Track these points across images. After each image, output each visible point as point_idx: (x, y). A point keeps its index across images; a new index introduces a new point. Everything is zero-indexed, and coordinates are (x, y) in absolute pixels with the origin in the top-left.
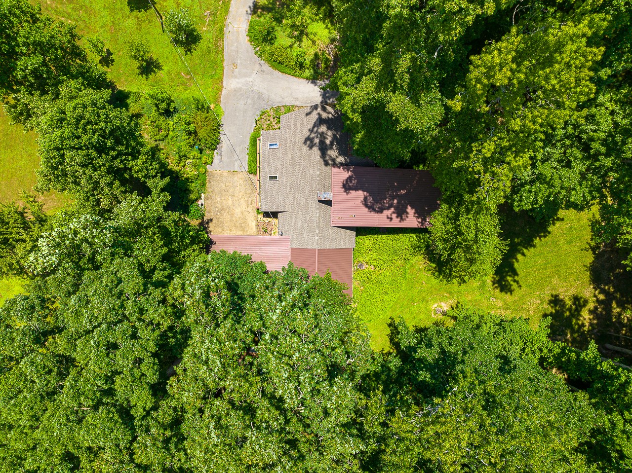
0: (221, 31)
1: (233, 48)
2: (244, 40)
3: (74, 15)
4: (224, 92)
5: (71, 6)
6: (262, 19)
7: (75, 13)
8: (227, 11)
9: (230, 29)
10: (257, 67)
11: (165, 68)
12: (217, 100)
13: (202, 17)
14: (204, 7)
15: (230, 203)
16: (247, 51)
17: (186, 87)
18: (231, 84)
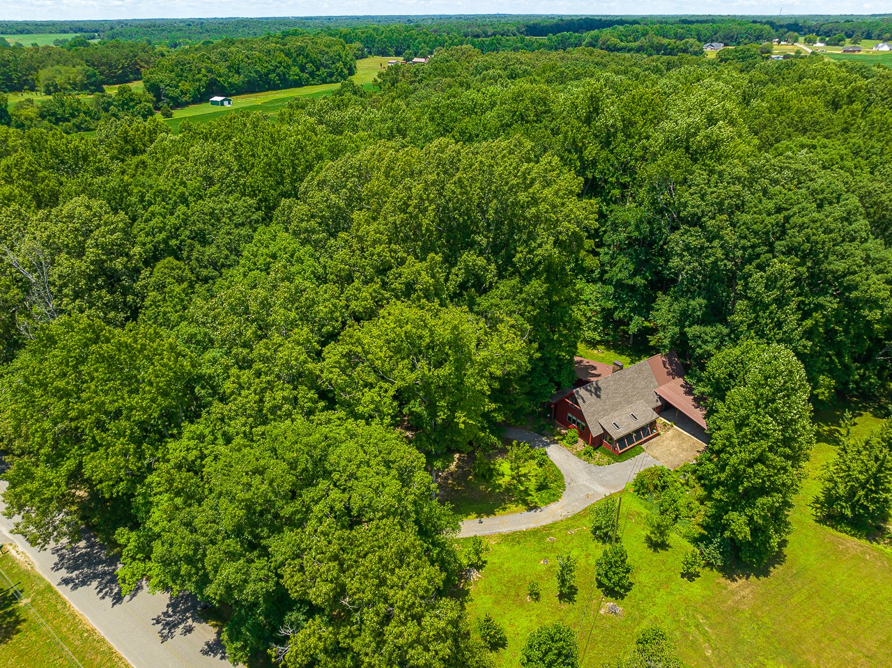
0: (573, 518)
1: (577, 504)
2: (563, 501)
3: (691, 622)
4: (613, 492)
5: (688, 629)
6: (536, 500)
7: (690, 622)
8: (555, 523)
9: (566, 513)
10: (573, 484)
11: (644, 533)
12: (624, 491)
13: (579, 534)
14: (570, 538)
15: (675, 449)
16: (569, 495)
17: (639, 514)
18: (603, 491)
